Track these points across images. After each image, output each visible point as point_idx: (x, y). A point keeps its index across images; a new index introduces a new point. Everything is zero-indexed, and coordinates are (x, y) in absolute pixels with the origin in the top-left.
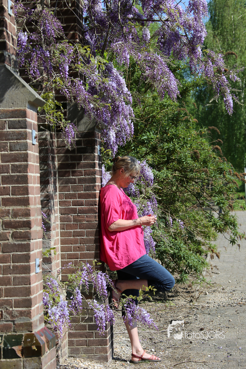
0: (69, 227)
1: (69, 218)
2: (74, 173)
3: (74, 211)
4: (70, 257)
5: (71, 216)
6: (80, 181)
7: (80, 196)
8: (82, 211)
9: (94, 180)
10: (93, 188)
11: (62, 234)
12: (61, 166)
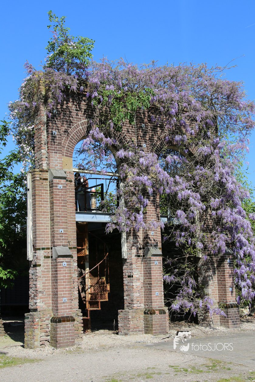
0: (220, 285)
1: (219, 282)
2: (220, 269)
3: (220, 280)
4: (221, 295)
5: (220, 282)
6: (222, 271)
7: (222, 276)
8: (222, 281)
9: (224, 271)
10: (224, 273)
11: (218, 287)
12: (217, 266)
